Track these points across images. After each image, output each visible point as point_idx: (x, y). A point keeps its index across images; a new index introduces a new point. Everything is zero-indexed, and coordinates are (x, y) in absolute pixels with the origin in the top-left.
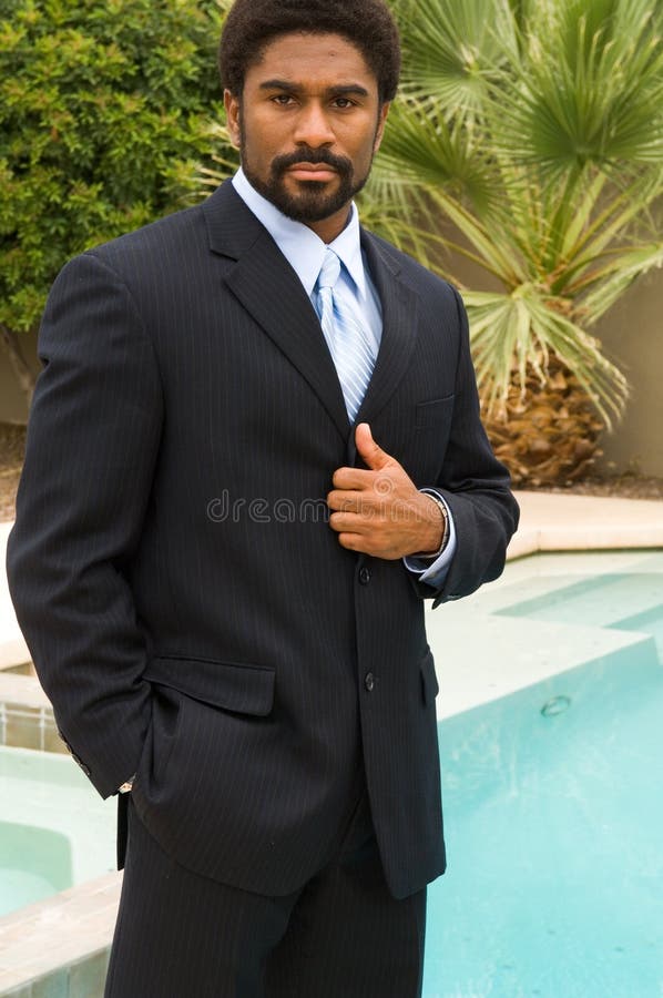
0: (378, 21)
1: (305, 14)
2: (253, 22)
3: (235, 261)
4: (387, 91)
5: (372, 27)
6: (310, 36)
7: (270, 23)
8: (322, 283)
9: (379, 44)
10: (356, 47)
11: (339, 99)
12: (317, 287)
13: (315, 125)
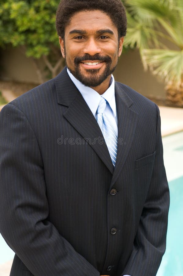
0: (116, 4)
1: (86, 3)
2: (66, 8)
3: (68, 107)
4: (122, 32)
5: (113, 7)
6: (88, 11)
7: (72, 7)
8: (99, 112)
9: (117, 13)
10: (107, 15)
11: (101, 36)
12: (97, 113)
13: (92, 47)
